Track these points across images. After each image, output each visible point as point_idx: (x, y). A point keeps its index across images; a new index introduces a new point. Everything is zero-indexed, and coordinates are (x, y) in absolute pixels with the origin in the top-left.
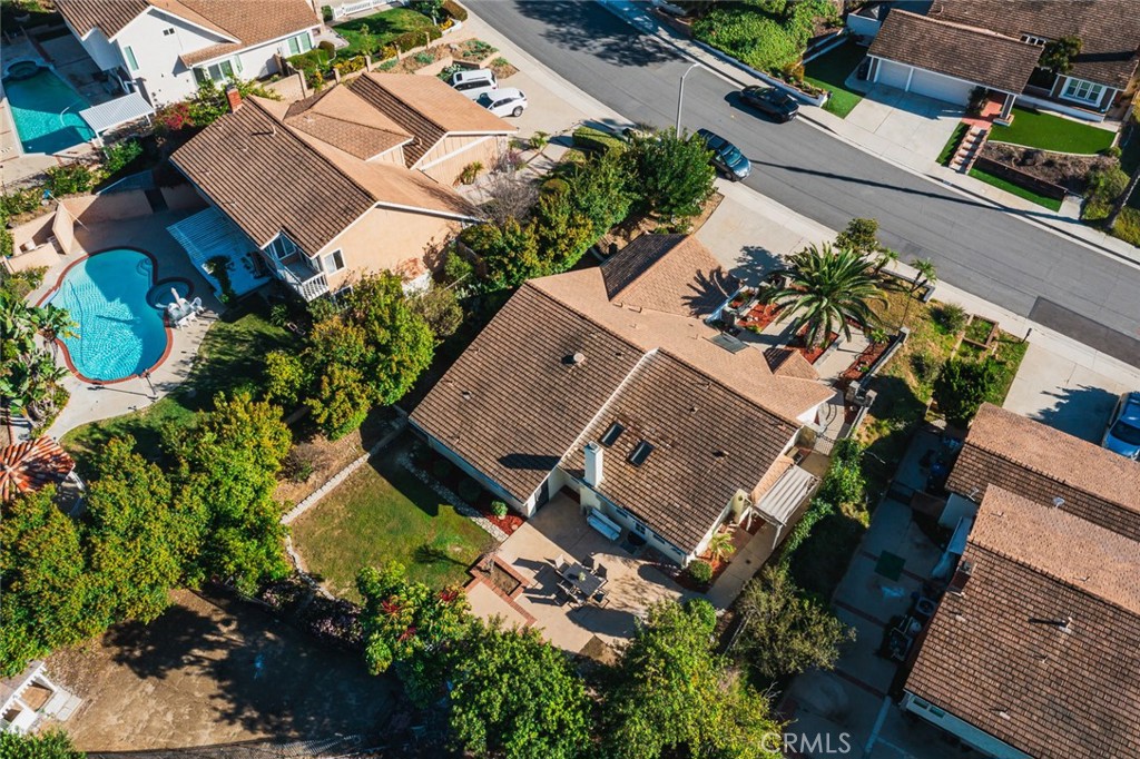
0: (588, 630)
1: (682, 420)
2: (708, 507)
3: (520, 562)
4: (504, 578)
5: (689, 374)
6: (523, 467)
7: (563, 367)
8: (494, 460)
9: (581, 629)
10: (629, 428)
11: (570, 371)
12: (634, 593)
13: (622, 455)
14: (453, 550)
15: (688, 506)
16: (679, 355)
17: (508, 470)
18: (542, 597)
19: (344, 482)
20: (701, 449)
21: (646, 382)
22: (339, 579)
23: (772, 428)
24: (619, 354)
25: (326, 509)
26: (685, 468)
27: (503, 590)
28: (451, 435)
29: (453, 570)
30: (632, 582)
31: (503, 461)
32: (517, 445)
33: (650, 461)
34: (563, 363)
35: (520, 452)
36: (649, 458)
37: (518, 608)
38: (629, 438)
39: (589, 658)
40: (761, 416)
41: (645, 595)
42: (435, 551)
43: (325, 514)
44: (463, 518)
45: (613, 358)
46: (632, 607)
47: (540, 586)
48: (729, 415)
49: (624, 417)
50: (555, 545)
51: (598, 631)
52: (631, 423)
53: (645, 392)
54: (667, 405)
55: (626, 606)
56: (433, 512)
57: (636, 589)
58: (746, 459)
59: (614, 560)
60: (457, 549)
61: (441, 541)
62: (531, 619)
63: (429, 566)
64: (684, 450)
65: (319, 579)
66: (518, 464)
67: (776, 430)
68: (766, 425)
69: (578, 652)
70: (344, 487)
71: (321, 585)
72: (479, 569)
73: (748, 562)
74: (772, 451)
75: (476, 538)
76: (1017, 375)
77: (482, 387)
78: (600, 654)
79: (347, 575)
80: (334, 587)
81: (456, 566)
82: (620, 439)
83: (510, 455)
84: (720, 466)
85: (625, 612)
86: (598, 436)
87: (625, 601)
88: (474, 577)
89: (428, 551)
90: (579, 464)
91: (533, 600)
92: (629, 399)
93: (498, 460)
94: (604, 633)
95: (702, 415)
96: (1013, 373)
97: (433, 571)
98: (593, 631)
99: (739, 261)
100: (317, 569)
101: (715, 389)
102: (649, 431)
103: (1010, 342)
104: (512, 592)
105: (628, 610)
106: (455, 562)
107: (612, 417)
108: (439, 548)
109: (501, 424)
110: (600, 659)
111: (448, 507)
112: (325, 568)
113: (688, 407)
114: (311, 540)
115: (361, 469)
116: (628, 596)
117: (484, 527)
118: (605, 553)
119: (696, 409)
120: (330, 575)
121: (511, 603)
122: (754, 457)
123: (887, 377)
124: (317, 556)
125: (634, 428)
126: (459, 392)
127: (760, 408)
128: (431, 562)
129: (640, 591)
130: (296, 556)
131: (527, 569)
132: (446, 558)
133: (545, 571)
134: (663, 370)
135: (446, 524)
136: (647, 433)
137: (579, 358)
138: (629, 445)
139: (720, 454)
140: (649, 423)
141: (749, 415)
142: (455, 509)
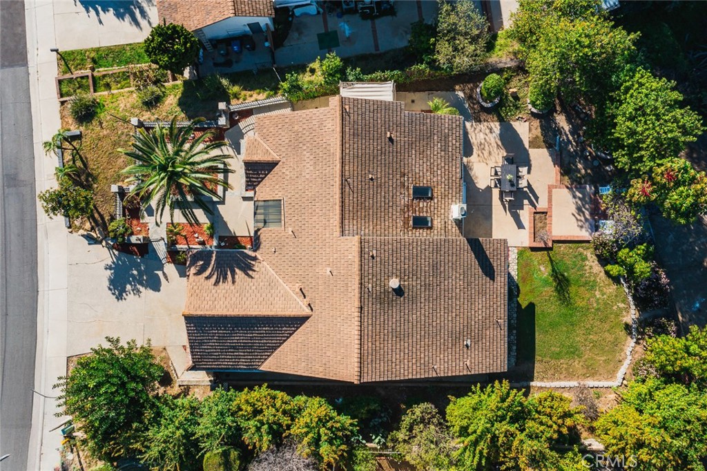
0: (529, 154)
1: (383, 181)
2: (429, 124)
3: (520, 225)
4: (539, 225)
5: (347, 201)
6: (487, 259)
7: (407, 290)
8: (495, 283)
9: (531, 158)
10: (410, 214)
11: (406, 283)
12: (487, 148)
13: (431, 206)
14: (544, 271)
15: (436, 138)
16: (338, 217)
17: (495, 268)
18: (530, 195)
19: (560, 379)
20: (395, 154)
21: (371, 228)
22: (617, 315)
23: (352, 115)
24: (373, 257)
25: (585, 371)
26: (413, 156)
27: (546, 219)
28: (499, 329)
29: (556, 258)
30: (481, 155)
31: (492, 278)
32: (477, 276)
33: (423, 183)
34: (404, 293)
35: (480, 270)
36: (421, 185)
37: (550, 200)
38: (417, 209)
39: (544, 141)
40: (347, 128)
41: (483, 141)
42: (555, 280)
43: (588, 368)
44: (520, 285)
45: (378, 259)
46: (496, 143)
47: (526, 202)
48: (360, 151)
49: (406, 222)
50: (493, 216)
51: (525, 149)
52: (406, 216)
53: (379, 222)
54: (379, 199)
55: (498, 145)
56: (532, 306)
57: (483, 149)
58: (383, 119)
59: (474, 175)
60: (542, 269)
61: (546, 282)
62: (550, 188)
63: (566, 274)
64: (402, 165)
65: (627, 327)
66: (488, 263)
67: (352, 111)
68: (352, 121)
69: (545, 150)
70: (562, 377)
71: (630, 322)
72: (545, 243)
73: (413, 101)
74: (367, 106)
75: (527, 265)
76: (98, 46)
77: (456, 338)
78: (537, 137)
79: (611, 314)
80: (624, 313)
81: (553, 259)
82: (421, 215)
83: (486, 275)
84: (398, 134)
85: (502, 144)
86: (429, 232)
87: (495, 149)
88: (554, 241)
89: (558, 284)
90: (454, 230)
91: (537, 198)
92: (391, 230)
93: (494, 280)
94: (524, 145)
95: (371, 170)
96: (97, 50)
97: (567, 269)
98: (527, 151)
99: (139, 291)
100: (623, 333)
101: (347, 173)
102: (404, 199)
103: (67, 65)
104: (543, 213)
105: (500, 143)
106: (551, 261)
107: (410, 233)
108: (551, 279)
109: (471, 301)
110: (540, 135)
111: (520, 302)
112: (617, 330)
113: (371, 184)
114: (610, 357)
115: (542, 380)
116: (491, 150)
117: (516, 267)
118: (474, 184)
119: (370, 176)
120: (618, 324)
121: (550, 207)
122: (379, 115)
123: (186, 114)
124: (616, 343)
125: (408, 211)
126: (469, 352)
127: (343, 132)
128: (563, 275)
129: (482, 146)
130: (628, 353)
131: (521, 218)
132: (553, 270)
133: (514, 208)
134: (355, 221)
135: (532, 291)
136: (406, 199)
137: (394, 283)
138: (421, 205)
139: (391, 139)
140: (398, 203)
141: (352, 137)
142: (518, 296)
